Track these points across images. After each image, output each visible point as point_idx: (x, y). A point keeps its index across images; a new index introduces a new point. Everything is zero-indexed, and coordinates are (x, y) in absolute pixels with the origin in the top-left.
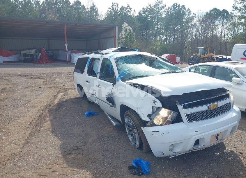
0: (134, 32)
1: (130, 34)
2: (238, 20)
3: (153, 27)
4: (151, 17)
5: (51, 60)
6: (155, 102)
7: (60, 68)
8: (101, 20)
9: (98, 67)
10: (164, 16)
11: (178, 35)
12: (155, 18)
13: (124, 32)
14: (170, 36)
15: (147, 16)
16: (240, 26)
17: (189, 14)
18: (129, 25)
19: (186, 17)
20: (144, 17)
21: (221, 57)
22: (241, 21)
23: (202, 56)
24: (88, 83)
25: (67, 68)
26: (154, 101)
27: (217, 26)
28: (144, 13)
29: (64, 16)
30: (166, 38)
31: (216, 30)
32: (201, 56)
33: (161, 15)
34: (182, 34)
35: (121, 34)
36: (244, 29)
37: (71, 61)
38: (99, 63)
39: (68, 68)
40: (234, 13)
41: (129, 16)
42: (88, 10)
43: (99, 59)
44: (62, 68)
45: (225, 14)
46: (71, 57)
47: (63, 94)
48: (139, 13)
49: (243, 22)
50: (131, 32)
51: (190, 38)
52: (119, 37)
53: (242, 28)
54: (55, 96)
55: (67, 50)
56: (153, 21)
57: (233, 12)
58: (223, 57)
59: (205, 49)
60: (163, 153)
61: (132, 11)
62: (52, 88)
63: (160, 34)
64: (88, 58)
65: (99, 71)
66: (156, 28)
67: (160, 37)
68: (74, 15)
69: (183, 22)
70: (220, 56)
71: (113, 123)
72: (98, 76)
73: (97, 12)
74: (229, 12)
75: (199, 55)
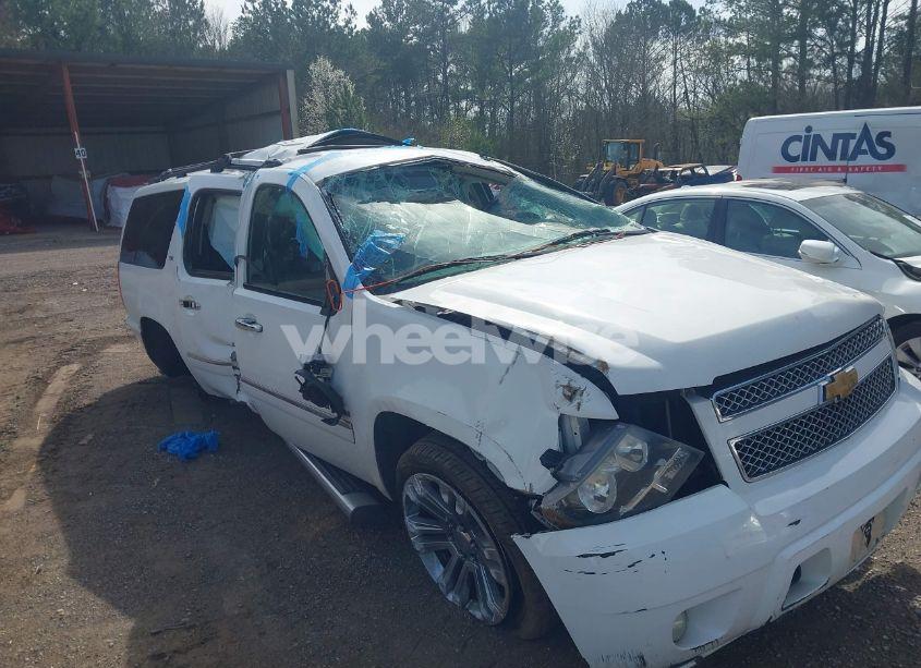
0: (357, 91)
1: (346, 101)
2: (726, 37)
3: (429, 71)
4: (416, 33)
5: (20, 221)
6: (571, 394)
7: (64, 251)
8: (222, 50)
9: (234, 232)
10: (464, 26)
11: (524, 98)
12: (434, 39)
13: (318, 96)
14: (494, 104)
15: (402, 30)
16: (737, 59)
17: (557, 20)
18: (336, 66)
19: (548, 29)
20: (392, 33)
21: (689, 172)
22: (737, 40)
23: (621, 172)
24: (190, 312)
25: (92, 249)
26: (568, 387)
27: (657, 60)
28: (391, 18)
29: (56, 34)
30: (481, 112)
31: (654, 77)
32: (617, 170)
33: (455, 24)
34: (537, 95)
35: (310, 102)
36: (748, 69)
37: (109, 218)
38: (236, 209)
39: (99, 249)
40: (714, 11)
41: (332, 32)
42: (160, 8)
43: (238, 194)
44: (72, 251)
45: (683, 17)
46: (106, 203)
47: (75, 367)
48: (371, 18)
49: (746, 43)
50: (347, 92)
51: (569, 108)
52: (301, 115)
53: (744, 64)
54: (40, 382)
55: (85, 174)
56: (428, 47)
57: (708, 7)
58: (696, 170)
59: (627, 146)
60: (642, 658)
61: (343, 11)
62: (24, 346)
63: (457, 99)
64: (179, 194)
65: (241, 247)
66: (440, 77)
67: (458, 110)
68: (101, 28)
69: (541, 51)
70: (685, 169)
71: (342, 497)
72: (241, 272)
73: (199, 14)
74: (696, 7)
75: (609, 168)
